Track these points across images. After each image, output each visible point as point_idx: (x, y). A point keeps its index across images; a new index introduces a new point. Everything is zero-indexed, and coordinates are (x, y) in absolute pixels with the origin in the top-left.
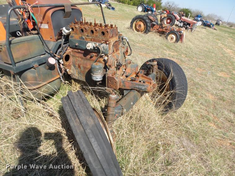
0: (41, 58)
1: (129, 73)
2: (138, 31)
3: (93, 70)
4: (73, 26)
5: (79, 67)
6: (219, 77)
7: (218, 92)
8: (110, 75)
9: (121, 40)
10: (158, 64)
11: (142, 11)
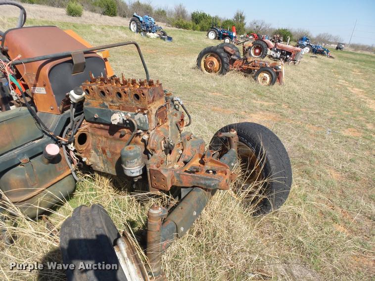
0: (35, 145)
1: (188, 156)
2: (209, 71)
3: (124, 159)
4: (88, 87)
5: (104, 152)
6: (345, 137)
7: (346, 165)
8: (153, 167)
9: (171, 103)
10: (238, 134)
11: (215, 39)
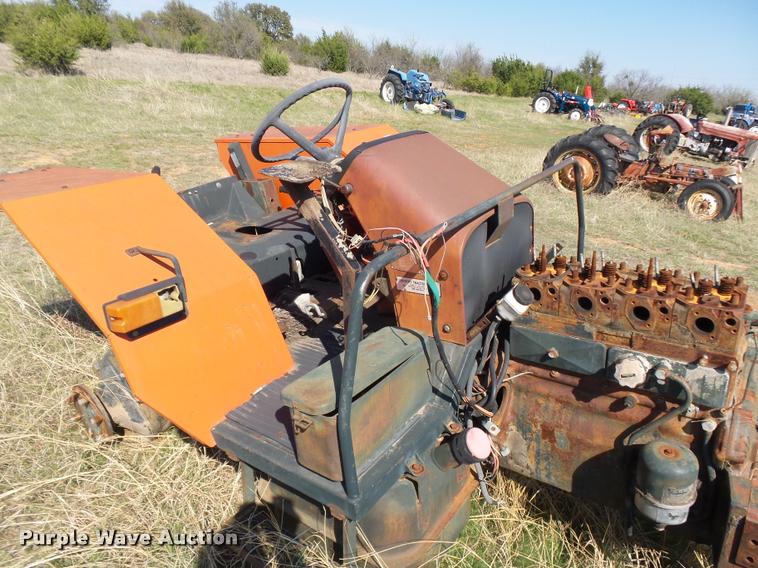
2: (571, 186)
4: (540, 284)
11: (549, 112)
